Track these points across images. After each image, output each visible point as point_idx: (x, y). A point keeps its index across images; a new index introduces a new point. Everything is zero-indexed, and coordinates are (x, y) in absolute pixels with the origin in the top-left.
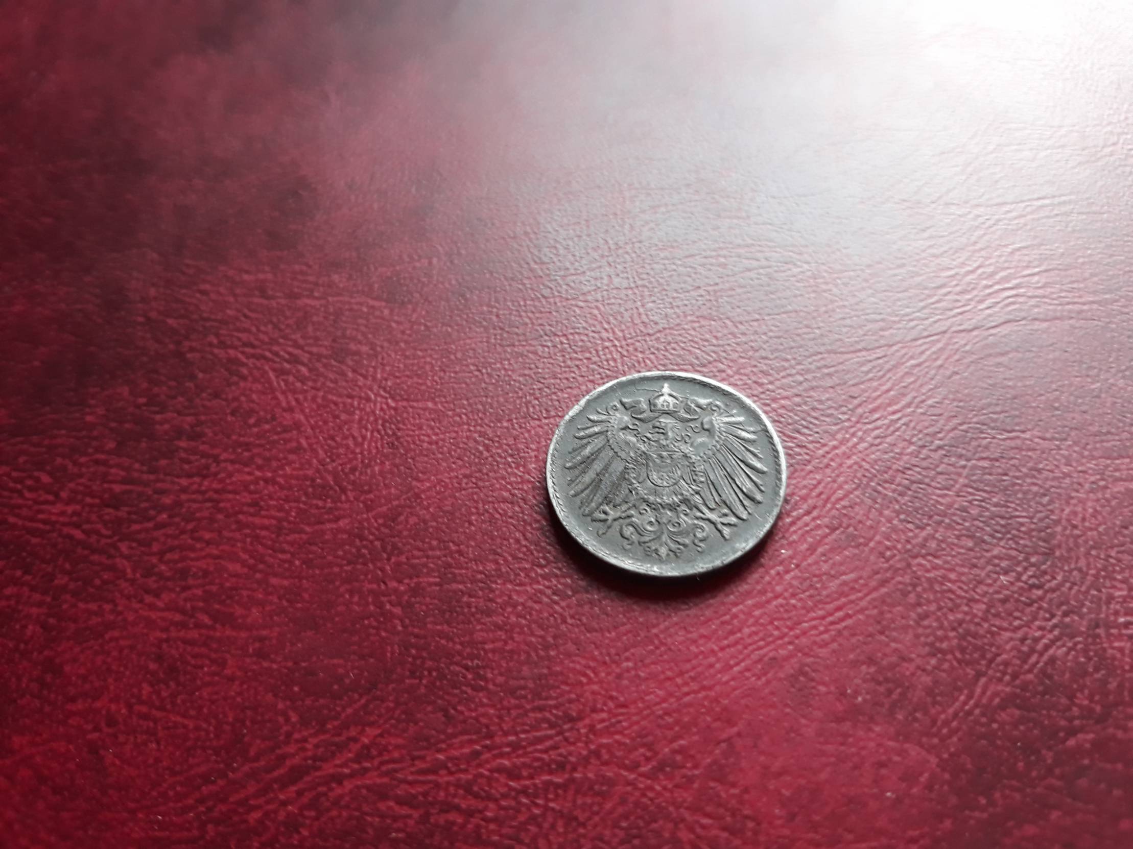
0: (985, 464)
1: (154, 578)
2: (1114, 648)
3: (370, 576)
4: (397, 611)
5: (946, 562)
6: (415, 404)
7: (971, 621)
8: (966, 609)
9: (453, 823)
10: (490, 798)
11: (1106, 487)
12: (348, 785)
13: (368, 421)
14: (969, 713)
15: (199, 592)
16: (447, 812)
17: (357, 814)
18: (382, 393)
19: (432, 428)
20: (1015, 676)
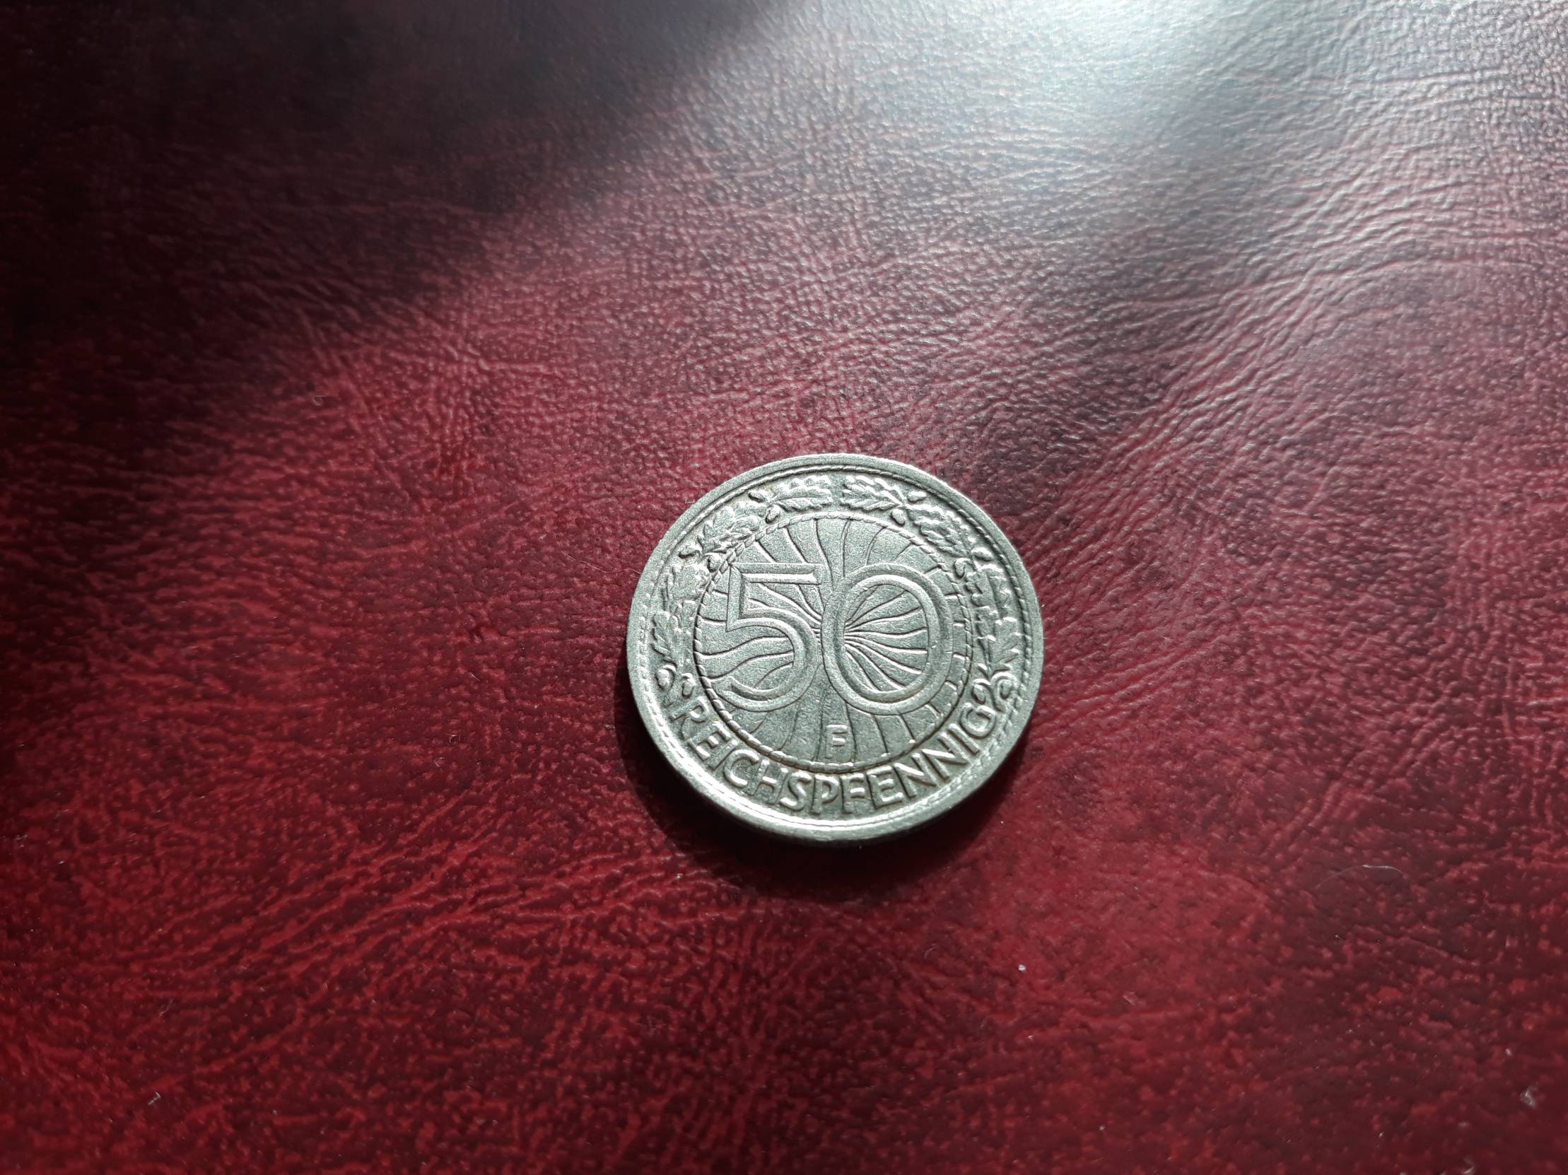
0: (1354, 470)
1: (142, 626)
2: (1519, 742)
3: (457, 625)
4: (499, 675)
5: (1291, 614)
6: (520, 367)
7: (1323, 701)
8: (1317, 682)
9: (582, 980)
10: (634, 943)
11: (1522, 511)
12: (430, 928)
13: (449, 393)
14: (1315, 832)
15: (208, 646)
16: (572, 963)
17: (442, 966)
18: (471, 350)
19: (545, 404)
20: (1380, 780)
